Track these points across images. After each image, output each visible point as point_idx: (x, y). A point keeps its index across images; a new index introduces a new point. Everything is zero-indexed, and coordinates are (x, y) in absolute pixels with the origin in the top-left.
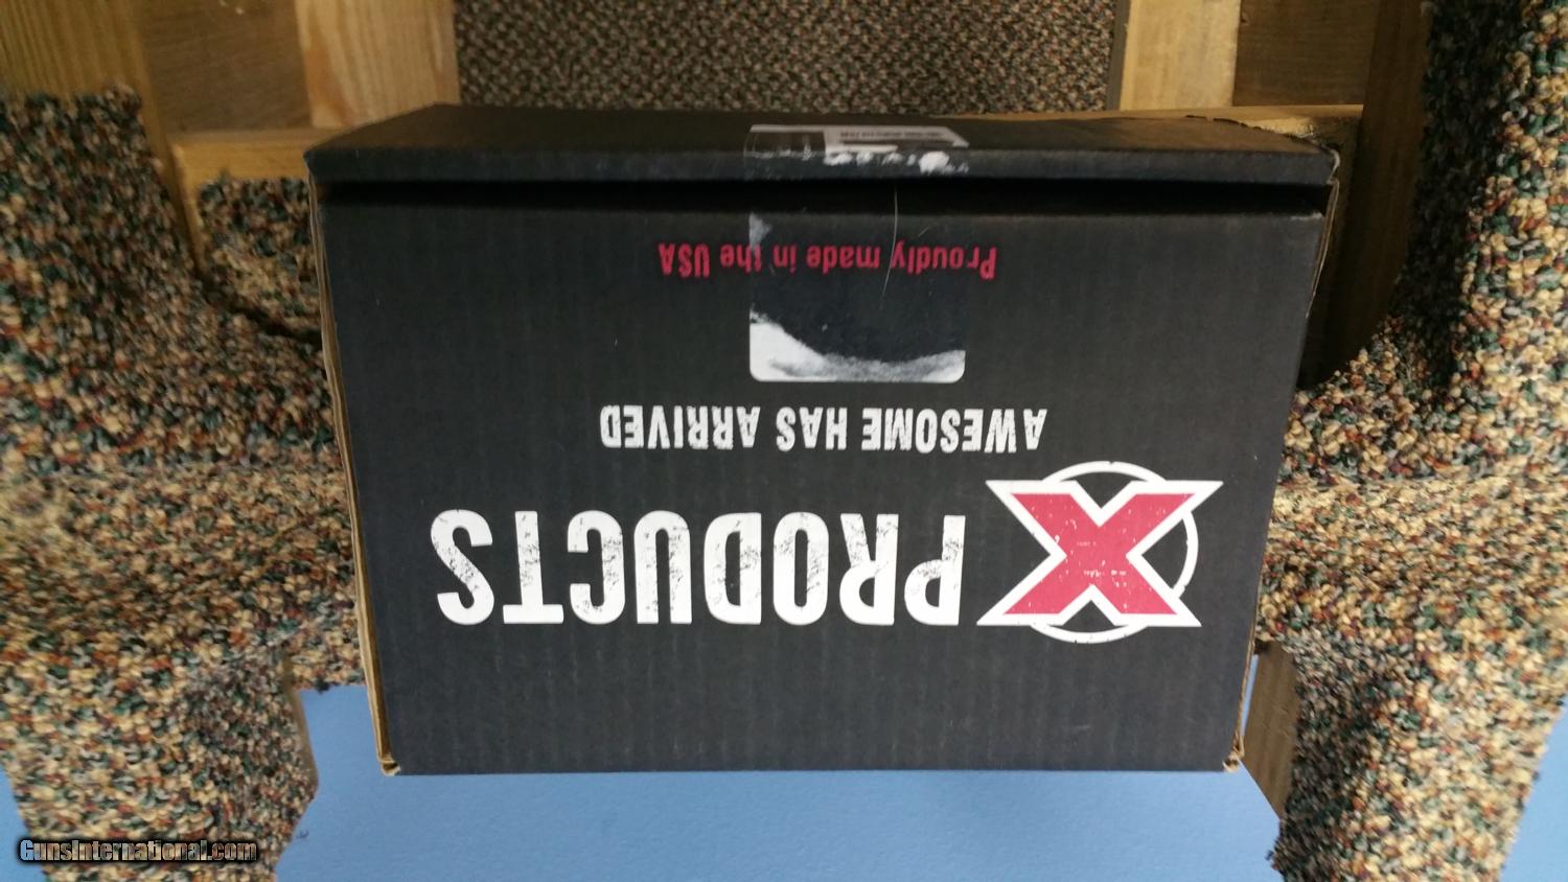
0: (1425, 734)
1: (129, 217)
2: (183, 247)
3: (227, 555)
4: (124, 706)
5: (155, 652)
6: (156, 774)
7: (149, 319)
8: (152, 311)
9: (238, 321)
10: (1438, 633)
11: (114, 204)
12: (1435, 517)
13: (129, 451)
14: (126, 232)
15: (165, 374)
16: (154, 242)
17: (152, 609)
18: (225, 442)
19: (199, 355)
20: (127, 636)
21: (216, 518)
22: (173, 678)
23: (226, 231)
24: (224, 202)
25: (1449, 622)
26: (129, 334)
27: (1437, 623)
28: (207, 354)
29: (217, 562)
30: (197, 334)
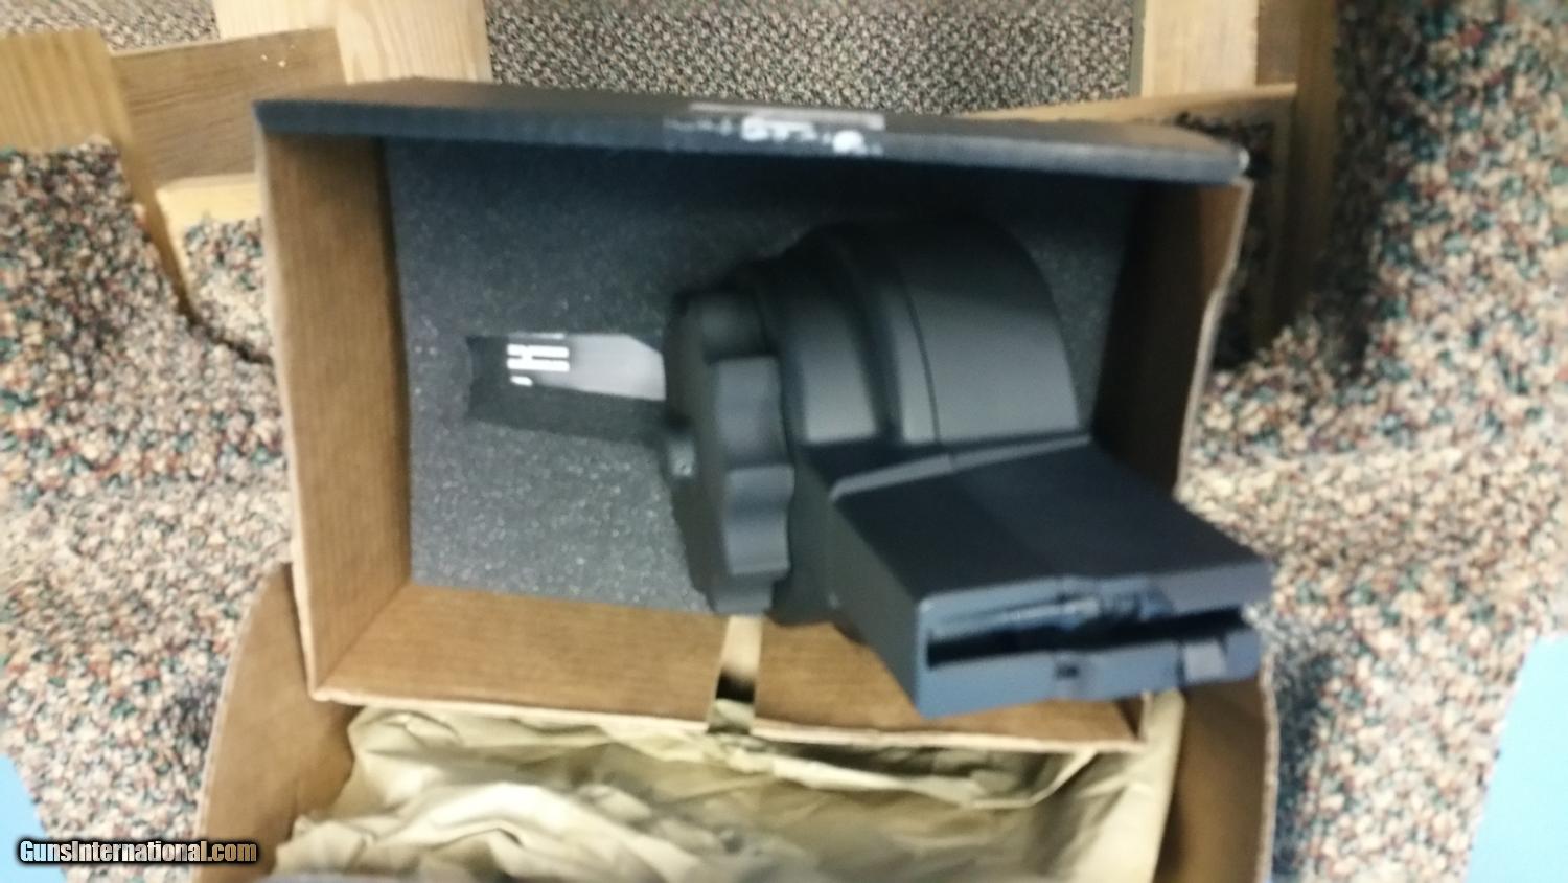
0: (1370, 712)
1: (109, 261)
2: (167, 286)
3: (216, 570)
4: (117, 711)
5: (144, 661)
6: (151, 776)
7: (131, 352)
8: (134, 345)
9: (219, 353)
10: (1375, 609)
11: (92, 246)
12: (1383, 494)
13: (107, 474)
14: (106, 274)
15: (144, 403)
16: (135, 283)
17: (145, 622)
18: (199, 464)
19: (178, 385)
20: (118, 647)
21: (207, 536)
22: (160, 685)
23: (211, 269)
24: (205, 243)
25: (1385, 597)
26: (109, 366)
27: (1372, 598)
28: (187, 383)
29: (207, 577)
30: (178, 365)
